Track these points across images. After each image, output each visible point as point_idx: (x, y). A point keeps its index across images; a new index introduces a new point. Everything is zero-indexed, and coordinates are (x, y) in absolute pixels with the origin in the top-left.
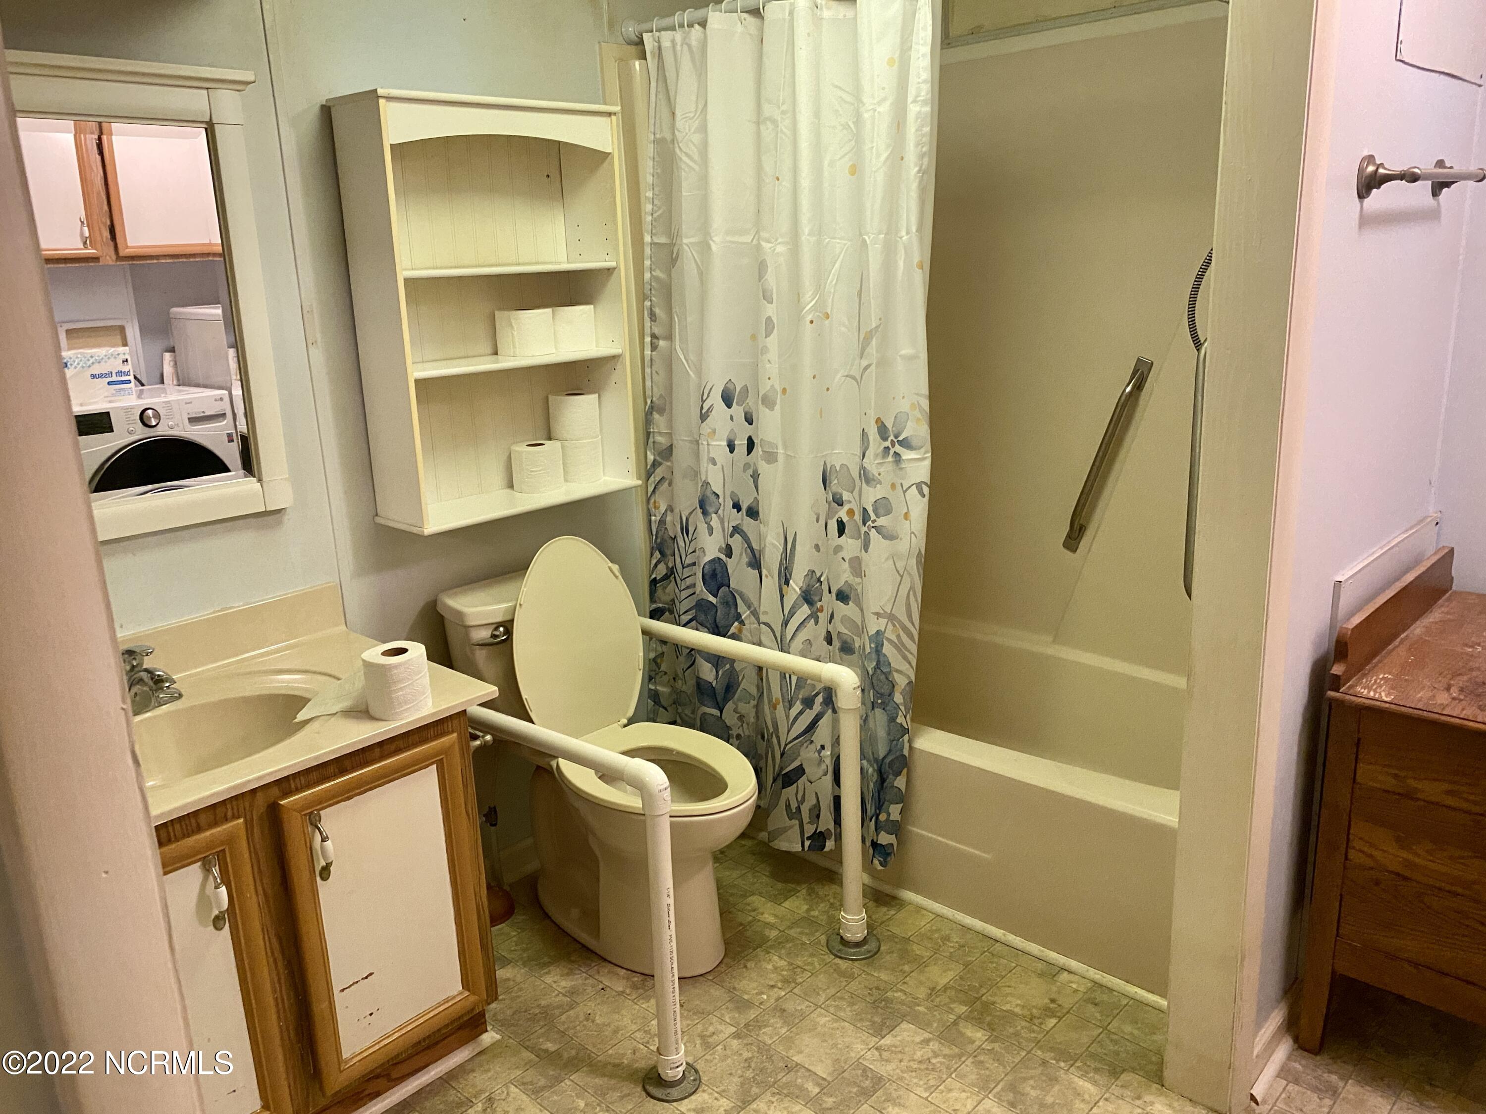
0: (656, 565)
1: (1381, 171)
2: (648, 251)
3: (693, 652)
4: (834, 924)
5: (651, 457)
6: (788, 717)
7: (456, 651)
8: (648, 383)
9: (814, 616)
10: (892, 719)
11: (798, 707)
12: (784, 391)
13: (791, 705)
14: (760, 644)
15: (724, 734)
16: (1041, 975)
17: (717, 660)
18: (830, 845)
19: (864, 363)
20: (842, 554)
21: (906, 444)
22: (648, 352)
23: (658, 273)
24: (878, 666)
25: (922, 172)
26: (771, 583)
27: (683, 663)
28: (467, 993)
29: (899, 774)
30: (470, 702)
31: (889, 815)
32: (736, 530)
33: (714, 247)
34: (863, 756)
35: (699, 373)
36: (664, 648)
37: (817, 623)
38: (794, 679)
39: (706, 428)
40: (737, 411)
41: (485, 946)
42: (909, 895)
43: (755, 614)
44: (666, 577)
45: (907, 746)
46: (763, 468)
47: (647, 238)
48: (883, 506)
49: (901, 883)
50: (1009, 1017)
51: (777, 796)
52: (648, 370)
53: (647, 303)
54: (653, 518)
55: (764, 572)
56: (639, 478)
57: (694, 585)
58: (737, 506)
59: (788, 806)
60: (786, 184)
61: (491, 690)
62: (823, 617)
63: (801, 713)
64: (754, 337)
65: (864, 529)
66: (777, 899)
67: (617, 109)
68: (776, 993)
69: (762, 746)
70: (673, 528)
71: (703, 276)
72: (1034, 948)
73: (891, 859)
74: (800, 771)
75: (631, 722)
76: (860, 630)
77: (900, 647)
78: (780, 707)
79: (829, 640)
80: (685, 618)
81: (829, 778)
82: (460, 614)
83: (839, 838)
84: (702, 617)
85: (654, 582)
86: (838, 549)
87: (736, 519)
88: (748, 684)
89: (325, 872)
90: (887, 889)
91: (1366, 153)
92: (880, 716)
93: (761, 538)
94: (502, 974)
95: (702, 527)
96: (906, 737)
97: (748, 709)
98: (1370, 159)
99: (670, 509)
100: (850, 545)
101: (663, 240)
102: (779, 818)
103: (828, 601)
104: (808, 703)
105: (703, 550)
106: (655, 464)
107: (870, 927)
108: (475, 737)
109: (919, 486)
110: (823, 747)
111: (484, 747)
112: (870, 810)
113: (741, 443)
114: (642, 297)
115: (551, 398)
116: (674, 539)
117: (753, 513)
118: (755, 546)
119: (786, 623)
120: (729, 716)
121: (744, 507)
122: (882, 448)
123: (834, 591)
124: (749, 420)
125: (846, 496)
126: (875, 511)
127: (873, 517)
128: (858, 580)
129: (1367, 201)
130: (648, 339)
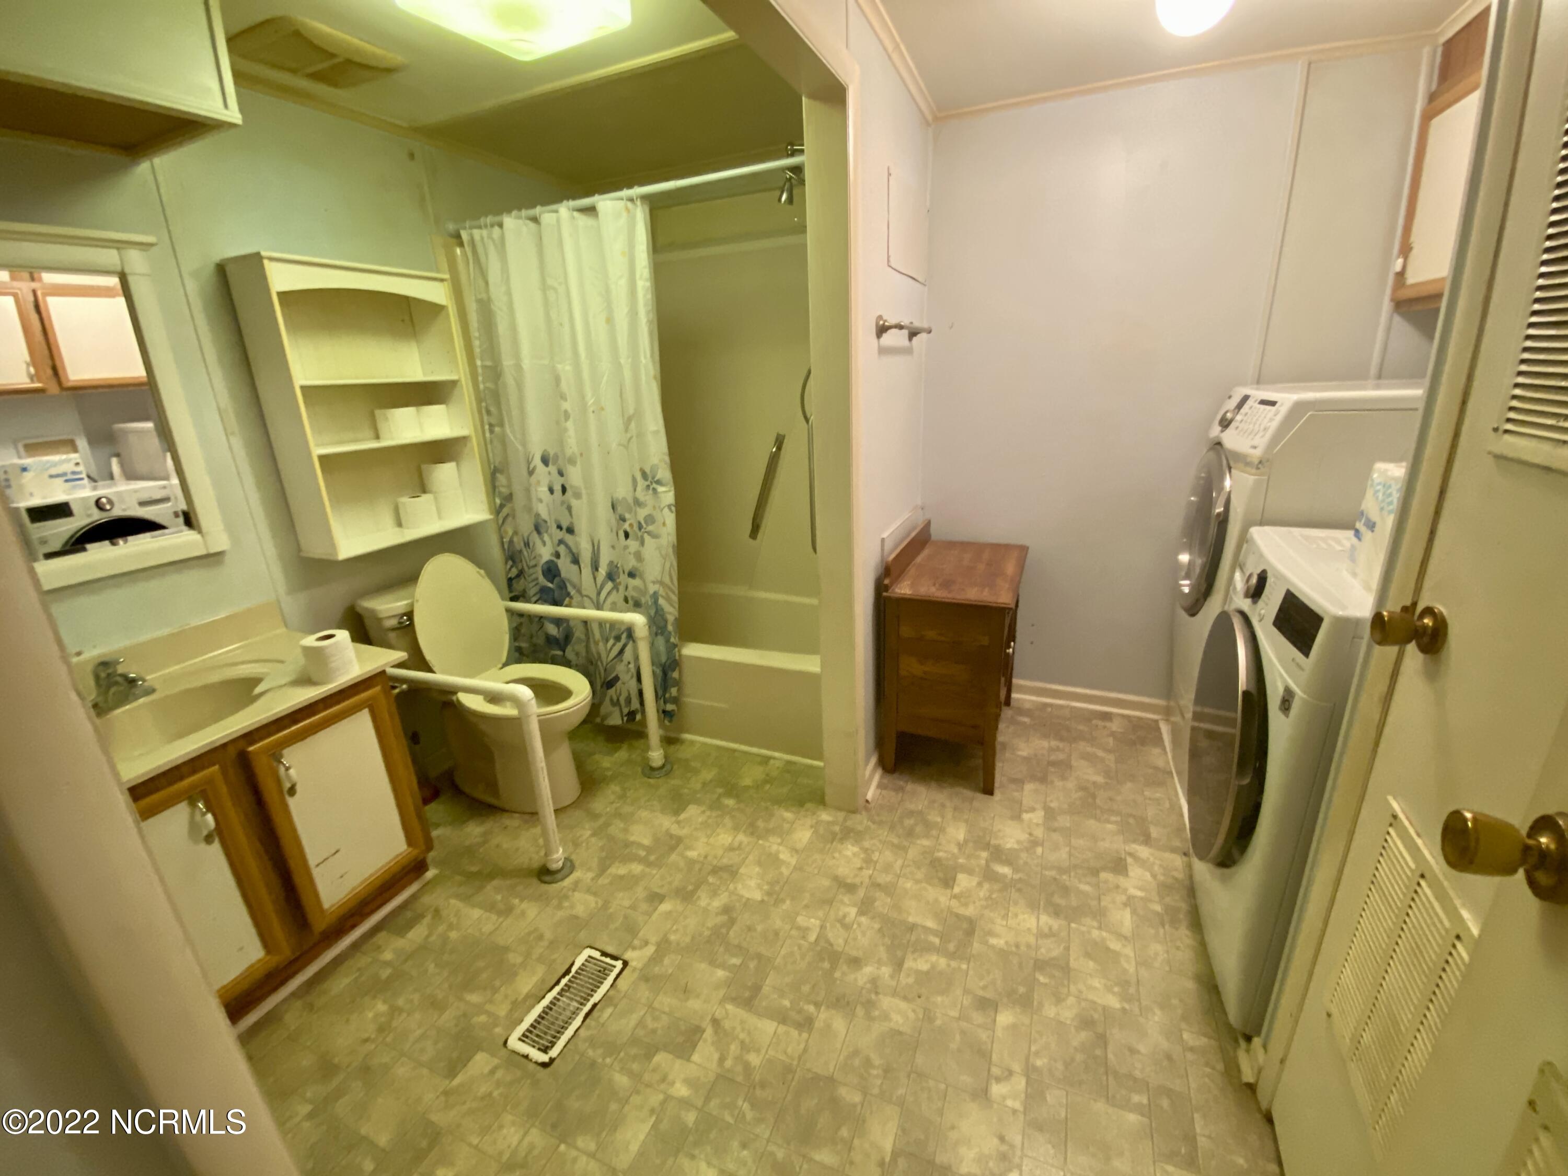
0: (510, 569)
1: (886, 324)
2: (480, 370)
3: (542, 620)
4: (646, 761)
5: (498, 501)
6: (606, 648)
7: (372, 634)
8: (491, 455)
9: (616, 588)
10: (667, 641)
11: (611, 642)
12: (581, 455)
13: (607, 641)
14: (584, 608)
15: (567, 664)
16: (761, 763)
17: (558, 621)
18: (638, 717)
19: (629, 435)
20: (628, 551)
21: (659, 482)
22: (488, 435)
23: (488, 385)
24: (656, 612)
25: (650, 322)
26: (587, 571)
27: (535, 627)
28: (410, 849)
29: (674, 670)
30: (386, 665)
31: (671, 694)
32: (561, 542)
33: (524, 367)
34: (653, 664)
35: (524, 444)
36: (522, 620)
37: (618, 591)
38: (608, 626)
39: (533, 479)
40: (552, 469)
41: (420, 817)
42: (687, 736)
43: (579, 591)
44: (518, 576)
45: (677, 654)
46: (574, 503)
47: (479, 363)
48: (650, 519)
49: (682, 730)
50: (747, 788)
51: (604, 695)
52: (489, 446)
53: (484, 404)
54: (505, 540)
55: (582, 566)
56: (491, 514)
57: (537, 579)
58: (560, 527)
59: (611, 700)
60: (567, 328)
61: (400, 655)
62: (621, 588)
63: (614, 645)
64: (558, 423)
65: (640, 534)
66: (611, 753)
67: (447, 276)
68: (615, 805)
69: (591, 668)
70: (519, 544)
71: (520, 386)
72: (754, 750)
73: (675, 718)
74: (617, 679)
75: (505, 665)
76: (644, 592)
77: (668, 599)
78: (601, 644)
79: (626, 600)
80: (534, 599)
81: (635, 680)
82: (373, 612)
83: (643, 712)
84: (545, 597)
85: (510, 580)
86: (626, 547)
87: (560, 535)
88: (579, 633)
89: (292, 791)
90: (673, 735)
91: (879, 313)
92: (660, 641)
93: (577, 544)
94: (435, 833)
95: (538, 542)
96: (677, 649)
97: (581, 648)
98: (880, 317)
99: (515, 533)
100: (633, 544)
101: (489, 363)
102: (606, 707)
103: (623, 579)
104: (618, 638)
105: (540, 556)
106: (502, 506)
107: (666, 757)
108: (394, 688)
109: (669, 506)
110: (629, 663)
111: (403, 693)
112: (660, 693)
113: (557, 488)
114: (479, 400)
115: (424, 467)
116: (521, 551)
117: (570, 531)
118: (574, 550)
119: (599, 594)
120: (570, 653)
121: (564, 527)
122: (645, 486)
123: (626, 572)
124: (561, 474)
125: (627, 516)
126: (646, 522)
127: (644, 526)
128: (639, 565)
129: (882, 339)
130: (487, 427)
